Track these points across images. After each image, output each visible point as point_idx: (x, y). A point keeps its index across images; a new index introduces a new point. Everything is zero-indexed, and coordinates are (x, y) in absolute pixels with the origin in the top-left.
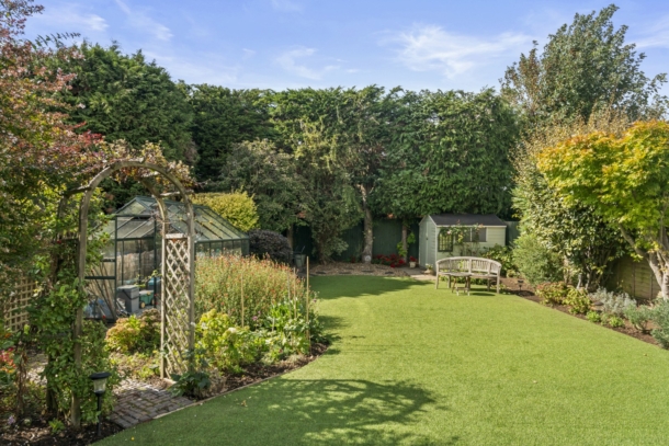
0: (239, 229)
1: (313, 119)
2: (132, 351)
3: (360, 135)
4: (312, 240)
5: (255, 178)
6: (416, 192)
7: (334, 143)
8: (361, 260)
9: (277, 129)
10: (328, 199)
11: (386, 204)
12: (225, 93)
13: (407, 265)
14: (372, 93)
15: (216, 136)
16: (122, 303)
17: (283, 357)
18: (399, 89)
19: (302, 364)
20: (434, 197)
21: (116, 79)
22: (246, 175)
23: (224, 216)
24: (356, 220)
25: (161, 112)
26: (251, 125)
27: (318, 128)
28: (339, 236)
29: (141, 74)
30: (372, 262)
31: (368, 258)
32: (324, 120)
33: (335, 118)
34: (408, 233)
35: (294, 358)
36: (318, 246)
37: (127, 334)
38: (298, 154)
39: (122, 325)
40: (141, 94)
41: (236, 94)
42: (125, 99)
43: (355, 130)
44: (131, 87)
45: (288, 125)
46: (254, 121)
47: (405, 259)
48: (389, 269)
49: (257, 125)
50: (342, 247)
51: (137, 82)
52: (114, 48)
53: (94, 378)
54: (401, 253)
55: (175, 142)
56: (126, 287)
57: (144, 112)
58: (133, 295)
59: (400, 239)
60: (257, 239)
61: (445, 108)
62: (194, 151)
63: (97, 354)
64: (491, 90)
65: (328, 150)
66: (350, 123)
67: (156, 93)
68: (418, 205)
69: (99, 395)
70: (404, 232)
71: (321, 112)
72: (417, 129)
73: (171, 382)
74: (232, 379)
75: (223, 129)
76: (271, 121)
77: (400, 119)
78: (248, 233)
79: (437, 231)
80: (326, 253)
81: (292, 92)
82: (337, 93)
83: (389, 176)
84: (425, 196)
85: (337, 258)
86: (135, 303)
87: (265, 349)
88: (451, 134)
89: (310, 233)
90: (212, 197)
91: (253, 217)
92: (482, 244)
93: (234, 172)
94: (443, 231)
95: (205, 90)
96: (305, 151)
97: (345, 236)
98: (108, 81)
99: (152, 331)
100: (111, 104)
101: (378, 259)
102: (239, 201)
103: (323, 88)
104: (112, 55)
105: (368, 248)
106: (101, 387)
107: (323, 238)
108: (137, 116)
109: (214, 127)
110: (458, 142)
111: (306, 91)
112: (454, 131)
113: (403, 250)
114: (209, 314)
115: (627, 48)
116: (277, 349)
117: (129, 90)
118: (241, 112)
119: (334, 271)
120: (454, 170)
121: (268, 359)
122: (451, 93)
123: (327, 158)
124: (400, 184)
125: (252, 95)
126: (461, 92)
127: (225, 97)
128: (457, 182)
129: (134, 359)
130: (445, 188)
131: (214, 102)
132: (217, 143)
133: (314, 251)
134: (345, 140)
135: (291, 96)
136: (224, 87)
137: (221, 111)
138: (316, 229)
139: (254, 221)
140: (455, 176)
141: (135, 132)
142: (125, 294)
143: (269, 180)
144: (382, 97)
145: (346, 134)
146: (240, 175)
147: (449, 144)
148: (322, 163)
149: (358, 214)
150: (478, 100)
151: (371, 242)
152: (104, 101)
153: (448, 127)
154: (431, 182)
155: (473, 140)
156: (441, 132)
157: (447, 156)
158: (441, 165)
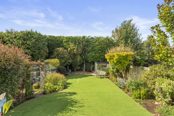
0: (56, 66)
1: (72, 42)
2: (36, 89)
3: (81, 46)
4: (72, 67)
5: (59, 56)
6: (93, 57)
7: (76, 47)
8: (83, 71)
9: (65, 44)
10: (75, 58)
11: (88, 59)
12: (54, 37)
13: (92, 72)
14: (84, 37)
15: (52, 46)
16: (34, 81)
17: (59, 89)
18: (89, 36)
19: (61, 90)
20: (96, 58)
21: (32, 37)
22: (58, 55)
23: (53, 64)
24: (81, 63)
25: (41, 43)
26: (59, 43)
27: (73, 44)
28: (78, 66)
29: (37, 36)
30: (85, 71)
31: (84, 70)
32: (74, 43)
33: (76, 43)
34: (93, 65)
35: (60, 90)
36: (74, 68)
37: (35, 86)
38: (69, 49)
39: (34, 85)
40: (37, 40)
41: (56, 37)
42: (34, 42)
43: (80, 45)
44: (35, 39)
45: (67, 44)
46: (60, 43)
47: (92, 70)
48: (88, 72)
49: (61, 43)
50: (79, 68)
51: (36, 38)
52: (31, 31)
53: (32, 91)
54: (91, 69)
55: (43, 49)
56: (34, 78)
57: (37, 44)
58: (36, 79)
59: (91, 66)
60: (59, 68)
61: (98, 40)
62: (47, 50)
63: (32, 89)
64: (108, 37)
65: (75, 49)
66: (79, 43)
67: (40, 39)
68: (94, 60)
69: (33, 93)
70: (92, 65)
71: (73, 41)
72: (93, 45)
73: (42, 93)
74: (50, 92)
75: (54, 44)
76: (63, 43)
77: (89, 42)
78: (57, 67)
79: (97, 65)
80: (75, 69)
81: (68, 37)
82: (77, 37)
83: (88, 54)
84: (95, 58)
85: (78, 70)
86: (36, 81)
87: (56, 88)
88: (100, 46)
89: (72, 65)
90: (51, 60)
91: (59, 63)
92: (106, 68)
93: (55, 55)
94: (98, 65)
95: (50, 36)
96: (70, 49)
97: (79, 66)
98: (30, 38)
99: (39, 86)
100: (31, 43)
101: (86, 70)
102: (56, 61)
103: (74, 36)
104: (31, 32)
105: (84, 68)
106: (33, 92)
107: (75, 66)
108: (36, 45)
109: (52, 44)
110: (101, 47)
111: (70, 37)
112: (100, 45)
113: (91, 68)
114: (48, 83)
115: (135, 28)
116: (58, 88)
117: (34, 40)
118: (57, 41)
119: (77, 73)
120: (100, 53)
121: (57, 90)
122: (100, 37)
123: (74, 50)
124: (90, 55)
125: (60, 37)
126: (102, 37)
127: (54, 38)
128: (101, 55)
129: (36, 90)
130: (99, 56)
131: (52, 39)
132: (52, 47)
133: (73, 69)
134: (78, 47)
135: (67, 38)
136: (54, 36)
137: (53, 41)
138: (73, 64)
139: (59, 64)
140: (100, 54)
141: (36, 48)
142: (34, 79)
143: (62, 56)
144: (86, 38)
145: (78, 46)
146: (56, 55)
147: (99, 48)
148: (74, 51)
149: (82, 61)
150: (105, 39)
151: (85, 67)
152: (30, 42)
153: (99, 44)
154: (96, 55)
155: (104, 47)
156: (98, 45)
157: (99, 50)
158: (98, 52)
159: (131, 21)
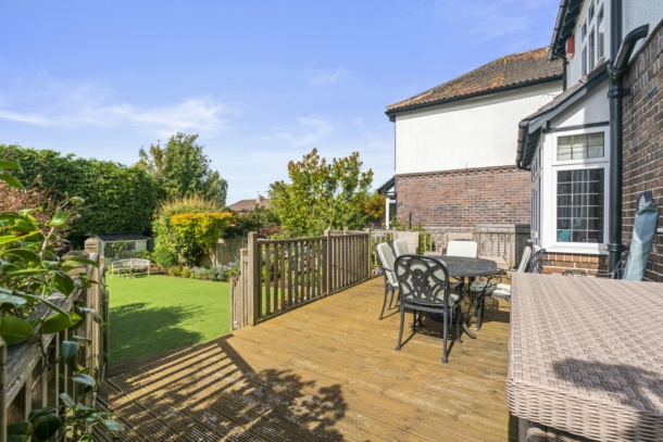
6: (86, 221)
20: (99, 225)
72: (88, 183)
79: (104, 244)
88: (113, 188)
92: (133, 251)
94: (108, 245)
110: (118, 193)
112: (115, 187)
120: (115, 209)
128: (117, 216)
130: (109, 219)
140: (116, 213)
147: (112, 194)
150: (130, 171)
153: (111, 184)
154: (98, 215)
155: (127, 193)
156: (106, 186)
157: (111, 201)
158: (106, 206)
159: (194, 138)
